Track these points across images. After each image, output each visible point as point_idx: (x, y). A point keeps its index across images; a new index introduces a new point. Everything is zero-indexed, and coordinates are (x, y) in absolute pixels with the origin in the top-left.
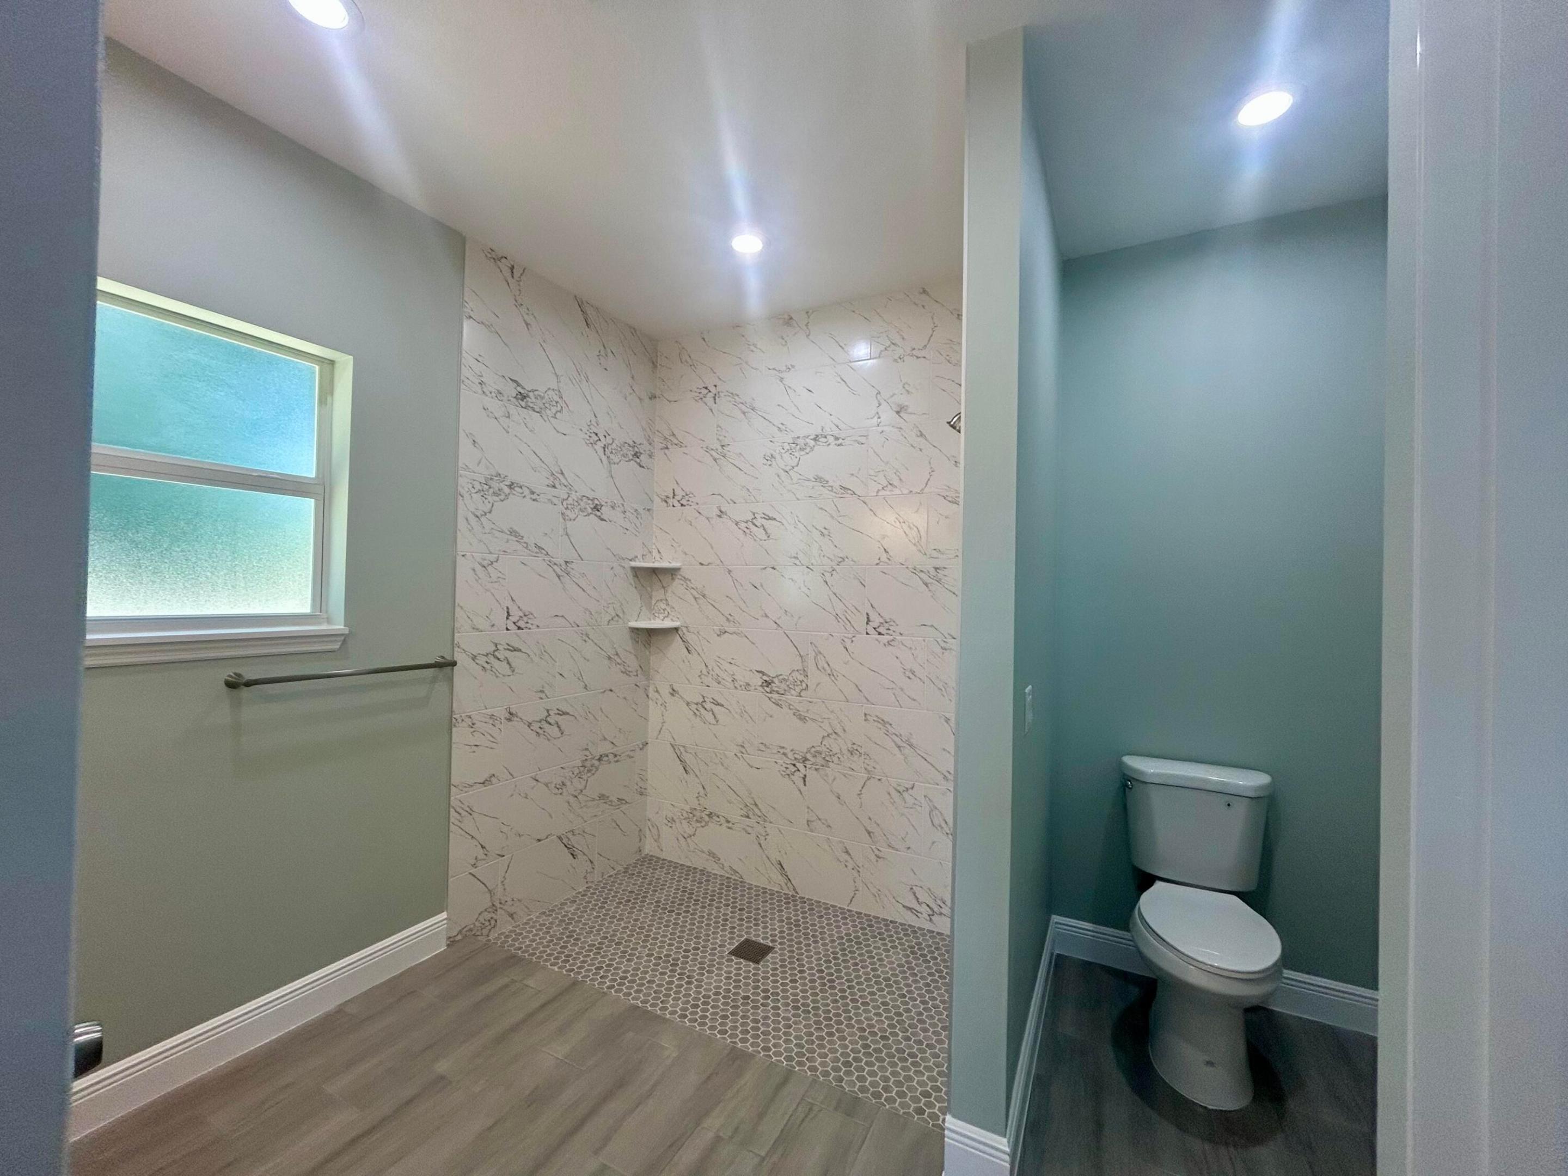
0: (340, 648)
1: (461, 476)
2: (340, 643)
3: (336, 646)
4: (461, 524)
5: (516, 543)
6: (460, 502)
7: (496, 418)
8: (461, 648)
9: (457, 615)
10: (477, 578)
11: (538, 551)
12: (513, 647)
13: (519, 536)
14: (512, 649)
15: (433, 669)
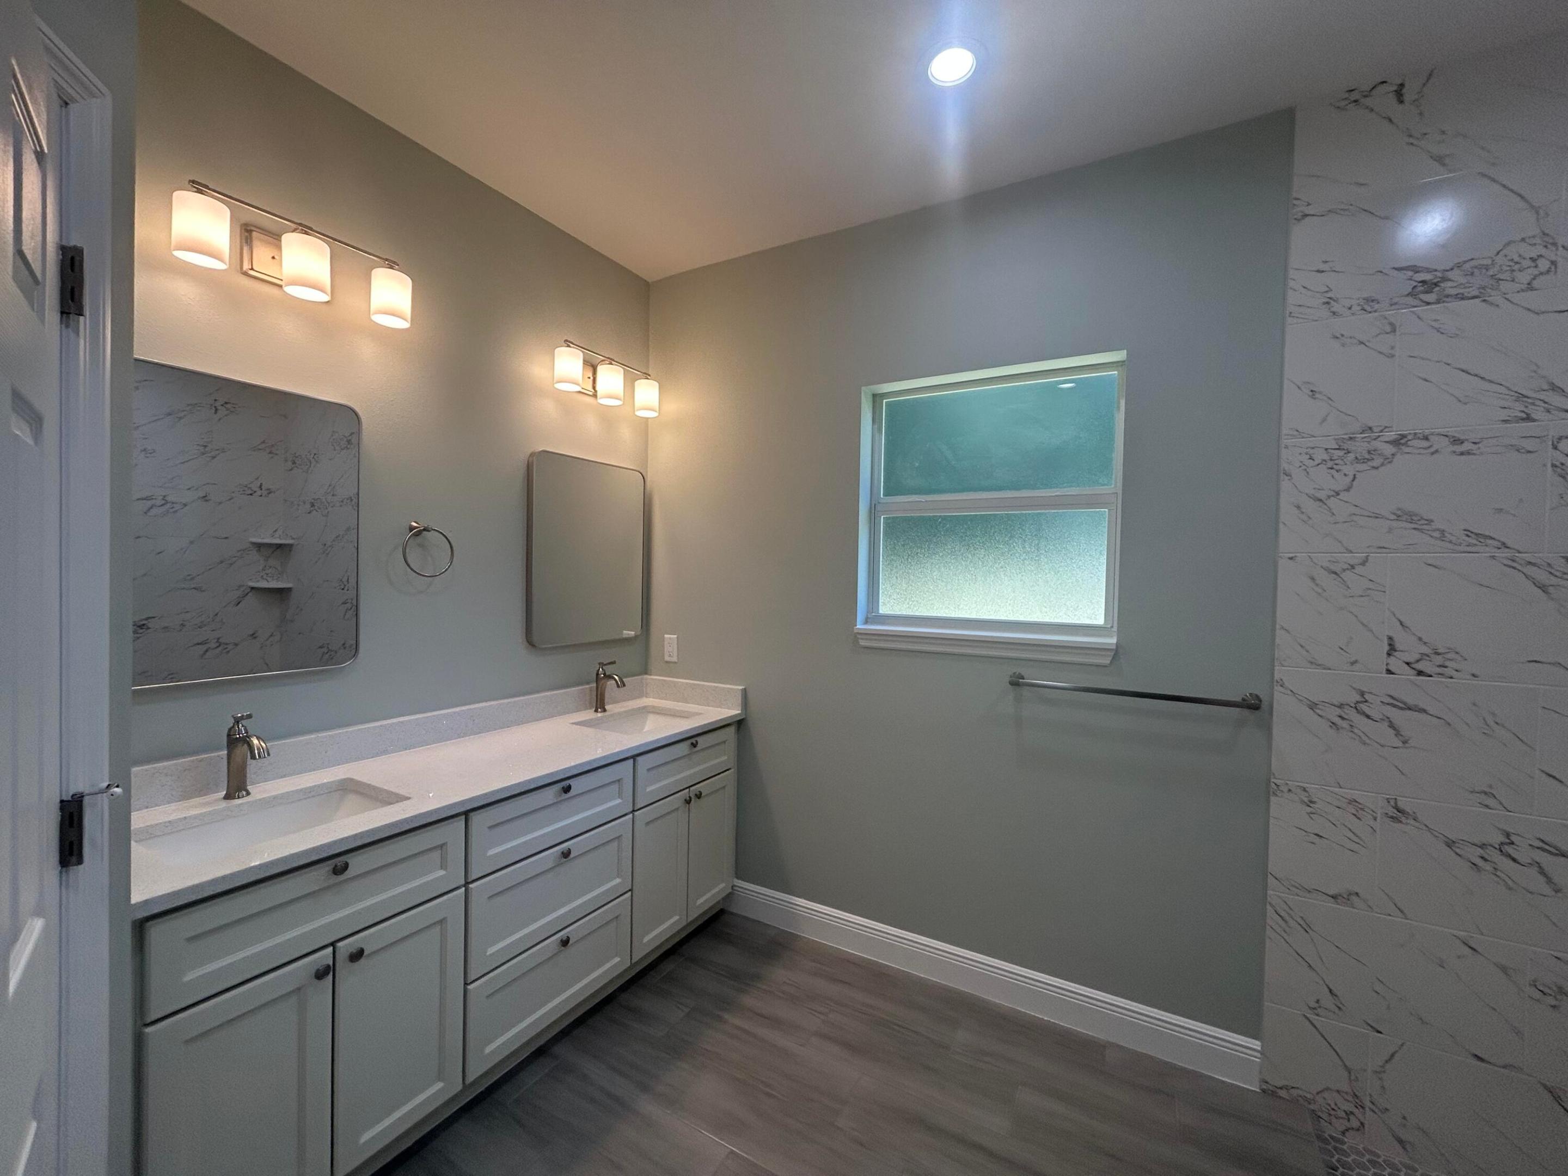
0: (1111, 662)
1: (1286, 447)
2: (1110, 659)
3: (1107, 661)
4: (1287, 513)
5: (1415, 532)
6: (1285, 484)
7: (1362, 343)
8: (1286, 688)
9: (1277, 641)
10: (1320, 591)
11: (1475, 542)
12: (1405, 703)
13: (1422, 518)
14: (1403, 706)
15: (1238, 709)
